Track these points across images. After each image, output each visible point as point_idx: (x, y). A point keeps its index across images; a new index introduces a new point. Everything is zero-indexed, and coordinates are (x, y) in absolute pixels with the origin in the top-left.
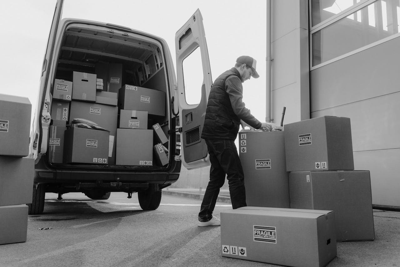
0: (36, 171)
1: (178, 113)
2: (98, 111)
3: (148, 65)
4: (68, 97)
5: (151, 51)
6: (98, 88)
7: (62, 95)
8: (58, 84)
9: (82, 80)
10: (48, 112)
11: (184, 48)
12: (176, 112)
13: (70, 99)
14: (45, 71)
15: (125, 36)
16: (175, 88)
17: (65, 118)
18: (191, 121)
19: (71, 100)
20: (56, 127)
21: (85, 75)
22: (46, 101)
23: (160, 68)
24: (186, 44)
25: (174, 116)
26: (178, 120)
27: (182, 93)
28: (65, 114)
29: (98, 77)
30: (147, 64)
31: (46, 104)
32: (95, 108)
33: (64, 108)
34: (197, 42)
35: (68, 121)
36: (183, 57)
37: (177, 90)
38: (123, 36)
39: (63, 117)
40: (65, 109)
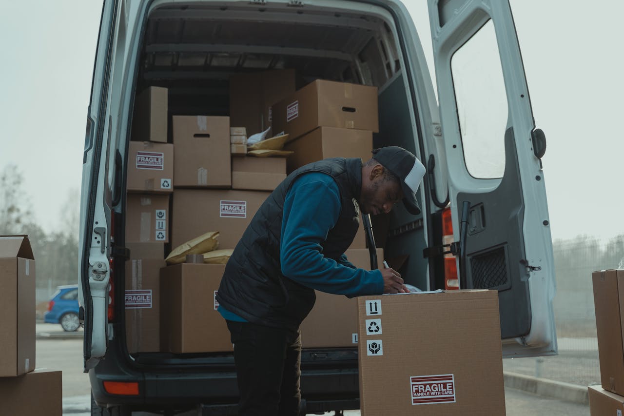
0: (98, 379)
1: (448, 200)
2: (240, 208)
3: (365, 64)
4: (166, 184)
5: (369, 30)
6: (234, 151)
7: (151, 181)
8: (139, 154)
9: (196, 135)
10: (103, 252)
11: (453, 23)
12: (442, 199)
13: (169, 187)
14: (90, 148)
15: (292, 8)
16: (435, 132)
17: (160, 236)
18: (482, 227)
19: (172, 190)
20: (140, 261)
21: (202, 122)
22: (98, 226)
23: (396, 76)
24: (456, 12)
25: (438, 209)
26: (449, 219)
27: (455, 146)
28: (161, 224)
29: (233, 124)
30: (362, 61)
31: (97, 233)
32: (234, 203)
33: (158, 211)
34: (485, 9)
35: (168, 242)
36: (453, 46)
37: (441, 135)
38: (288, 8)
39: (157, 233)
40: (160, 213)
